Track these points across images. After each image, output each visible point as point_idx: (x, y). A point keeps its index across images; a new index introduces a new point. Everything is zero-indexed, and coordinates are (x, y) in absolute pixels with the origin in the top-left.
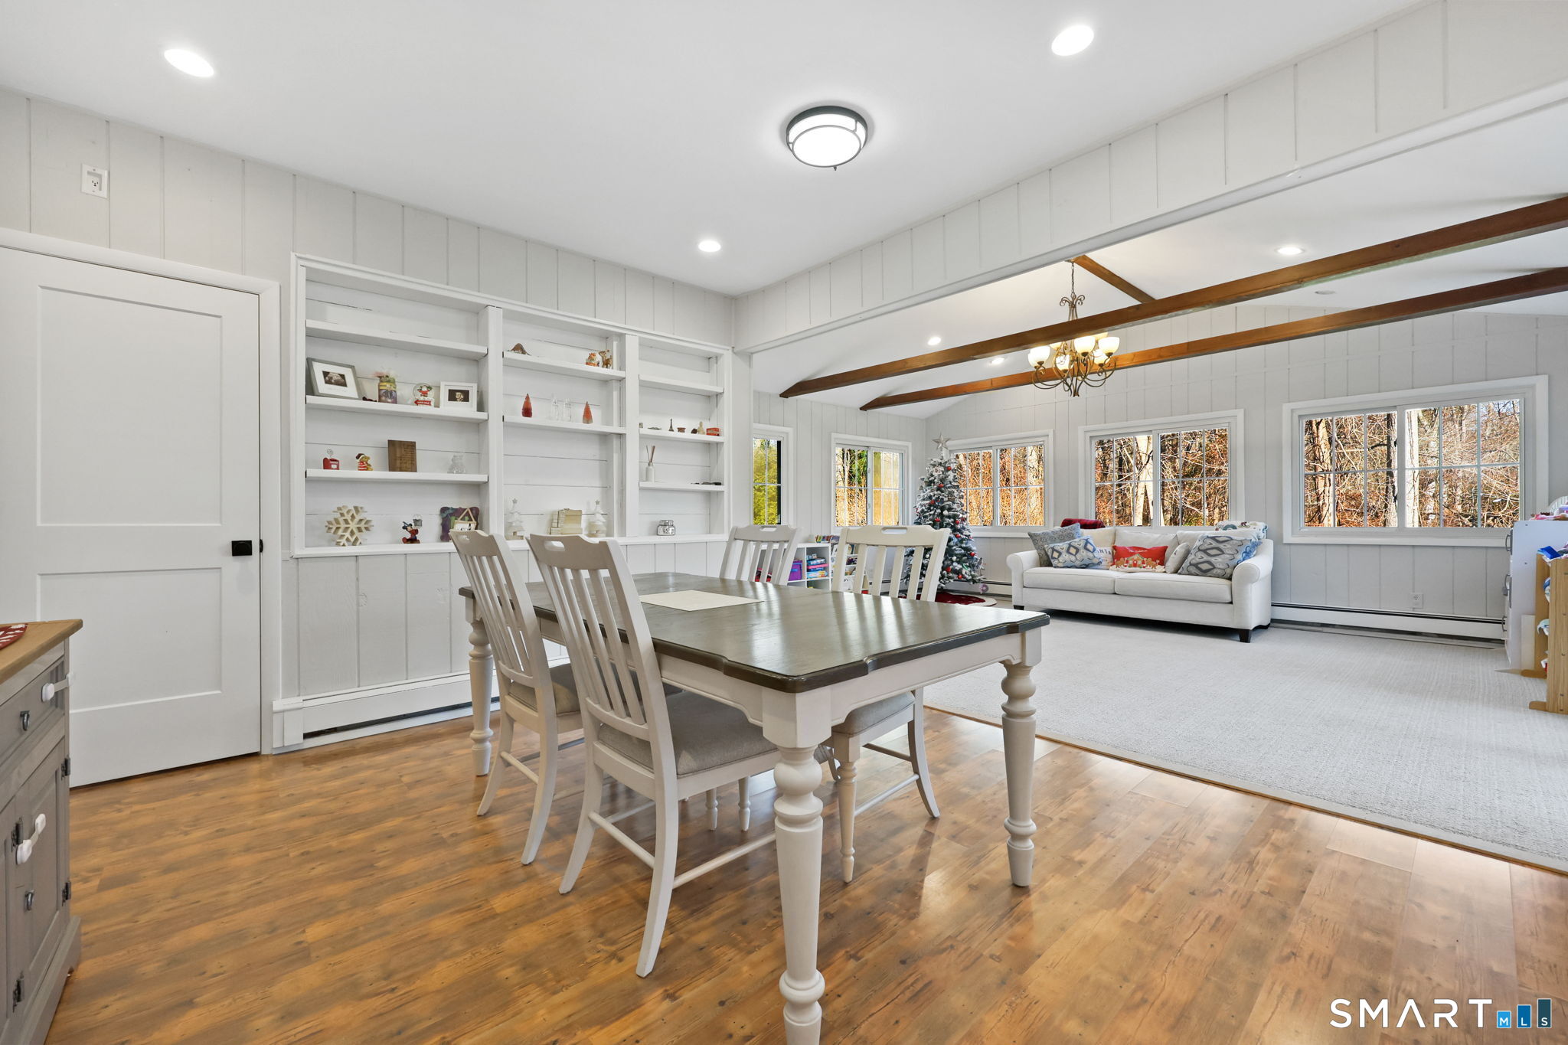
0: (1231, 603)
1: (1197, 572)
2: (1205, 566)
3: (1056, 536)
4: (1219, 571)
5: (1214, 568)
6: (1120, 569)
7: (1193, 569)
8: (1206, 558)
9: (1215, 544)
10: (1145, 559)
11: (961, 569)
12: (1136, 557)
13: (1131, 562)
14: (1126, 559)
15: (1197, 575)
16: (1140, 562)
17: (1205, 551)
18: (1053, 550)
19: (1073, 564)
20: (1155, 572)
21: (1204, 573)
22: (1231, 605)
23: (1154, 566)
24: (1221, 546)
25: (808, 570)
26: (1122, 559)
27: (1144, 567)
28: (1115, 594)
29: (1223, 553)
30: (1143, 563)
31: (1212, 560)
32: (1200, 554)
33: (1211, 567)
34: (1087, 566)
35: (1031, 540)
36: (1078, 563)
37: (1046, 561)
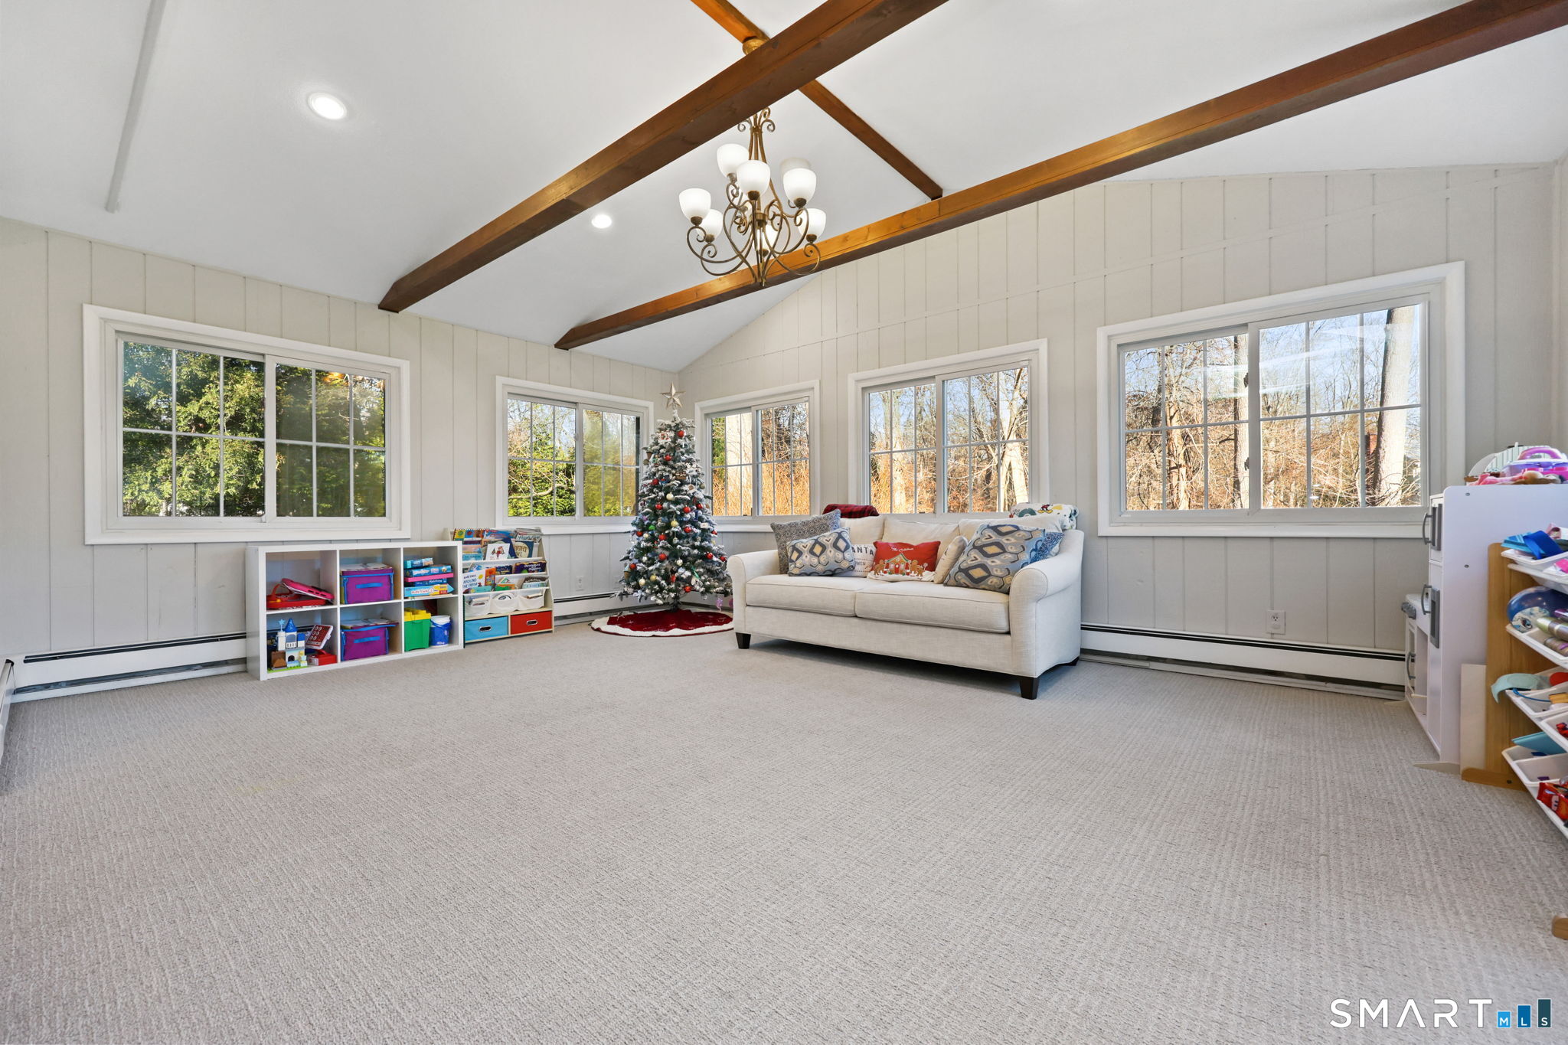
0: (1008, 633)
1: (967, 582)
2: (978, 573)
3: (805, 528)
4: (995, 580)
5: (990, 575)
6: (880, 577)
7: (963, 578)
8: (981, 559)
9: (995, 538)
10: (910, 561)
12: (899, 558)
13: (892, 566)
14: (886, 561)
15: (967, 587)
16: (902, 566)
17: (980, 549)
18: (794, 548)
19: (813, 570)
20: (920, 581)
21: (976, 583)
22: (1008, 637)
23: (920, 573)
24: (1003, 540)
25: (407, 584)
26: (881, 561)
27: (908, 574)
28: (856, 616)
29: (1004, 551)
30: (907, 568)
31: (988, 562)
32: (974, 554)
33: (984, 574)
34: (833, 574)
35: (773, 536)
36: (820, 568)
37: (783, 567)
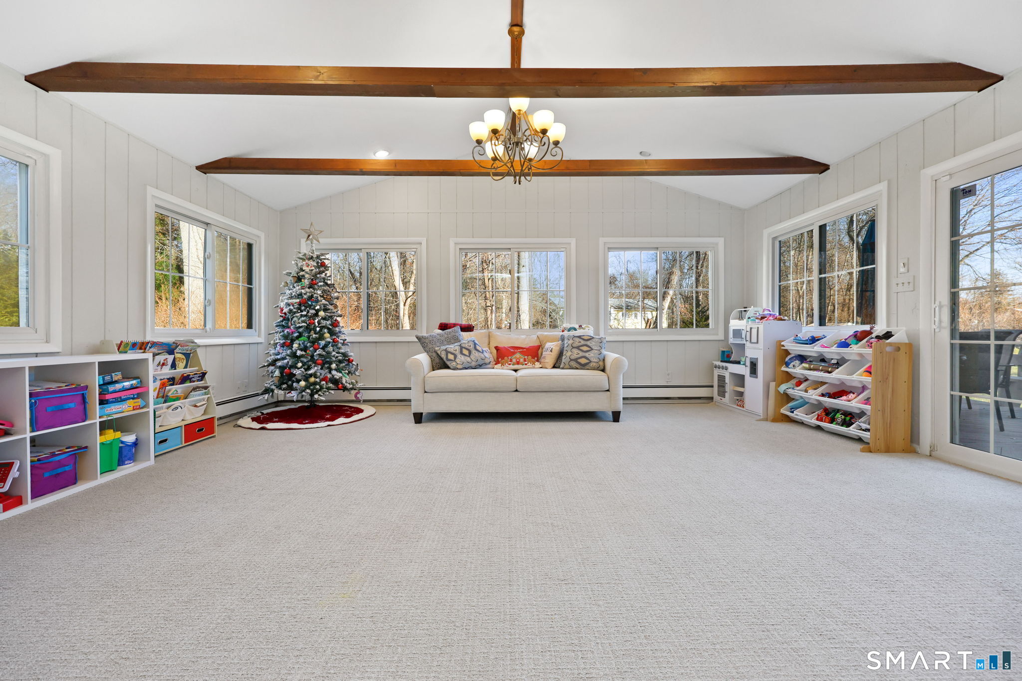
0: (608, 390)
1: (578, 366)
2: (583, 361)
3: (443, 338)
4: (594, 364)
5: (591, 362)
6: (505, 367)
7: (573, 364)
8: (581, 354)
9: (583, 342)
10: (526, 357)
11: (341, 378)
12: (518, 355)
13: (514, 360)
14: (510, 358)
15: (577, 369)
16: (522, 360)
17: (578, 348)
18: (447, 352)
19: (469, 365)
20: (534, 368)
21: (583, 366)
22: (608, 392)
23: (534, 363)
24: (588, 343)
25: (102, 402)
26: (506, 358)
27: (526, 364)
28: (517, 391)
29: (592, 349)
30: (525, 361)
31: (587, 355)
32: (575, 351)
33: (587, 361)
34: (480, 366)
35: (419, 344)
36: (473, 364)
37: (440, 363)
